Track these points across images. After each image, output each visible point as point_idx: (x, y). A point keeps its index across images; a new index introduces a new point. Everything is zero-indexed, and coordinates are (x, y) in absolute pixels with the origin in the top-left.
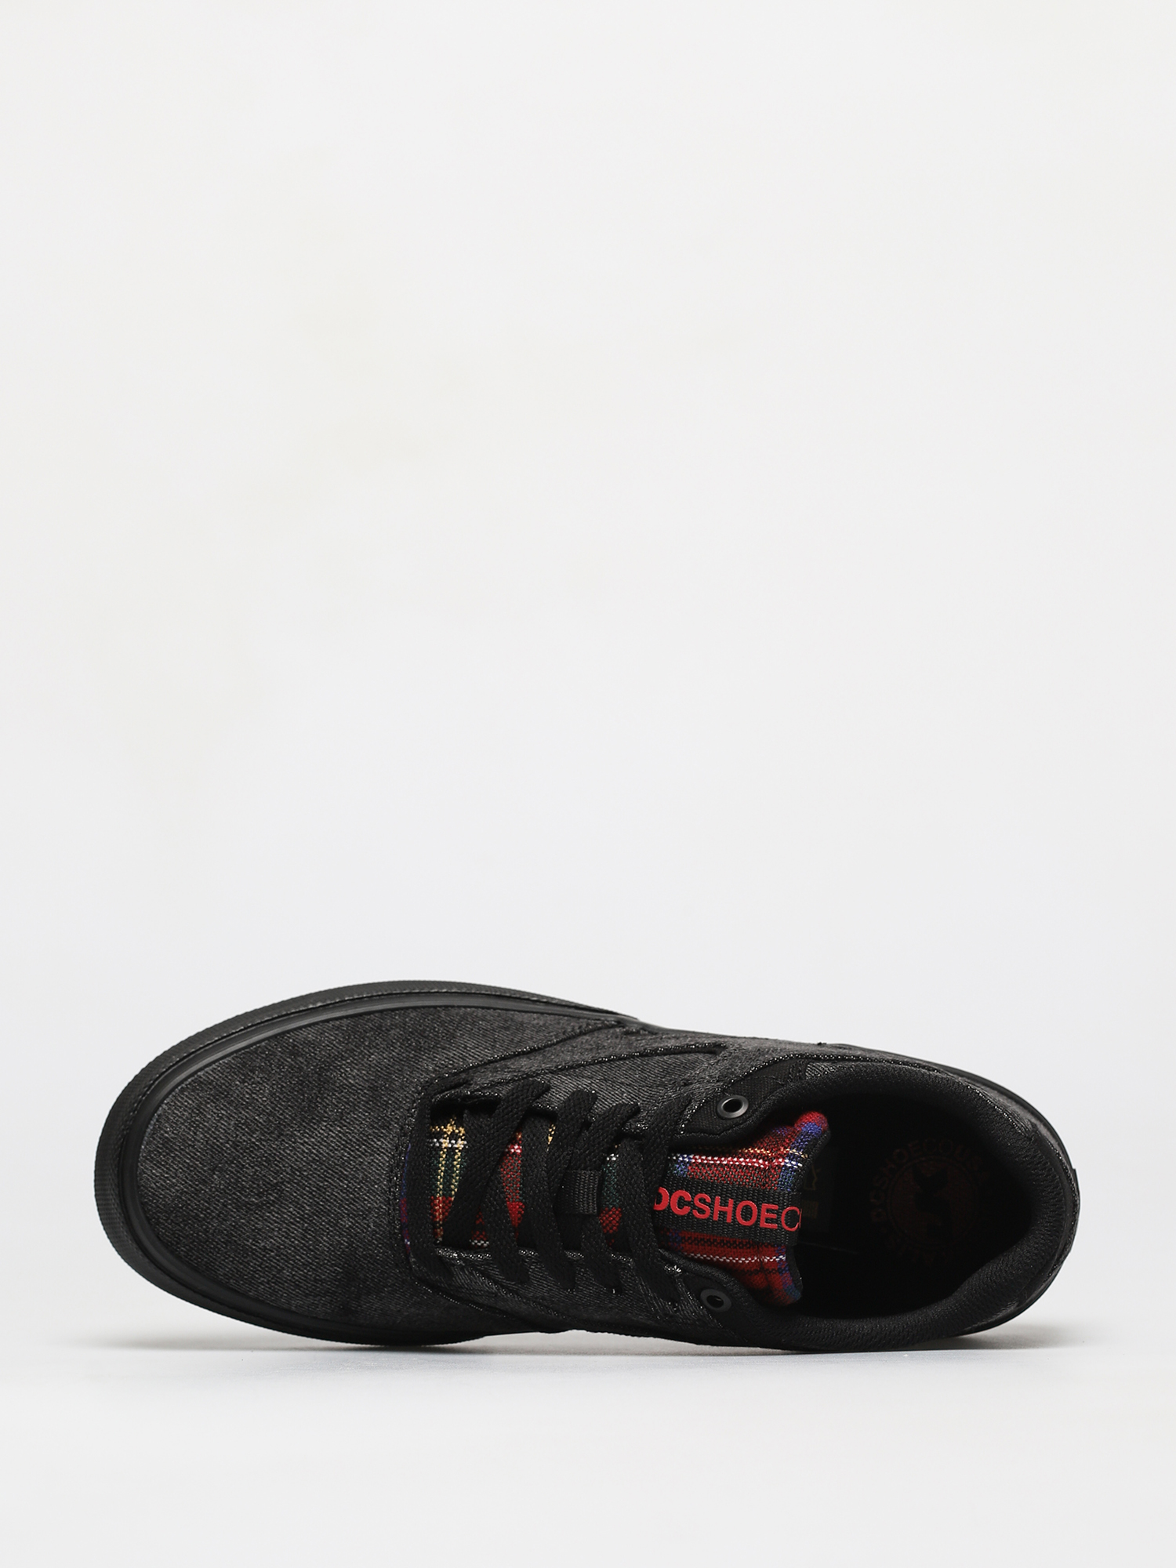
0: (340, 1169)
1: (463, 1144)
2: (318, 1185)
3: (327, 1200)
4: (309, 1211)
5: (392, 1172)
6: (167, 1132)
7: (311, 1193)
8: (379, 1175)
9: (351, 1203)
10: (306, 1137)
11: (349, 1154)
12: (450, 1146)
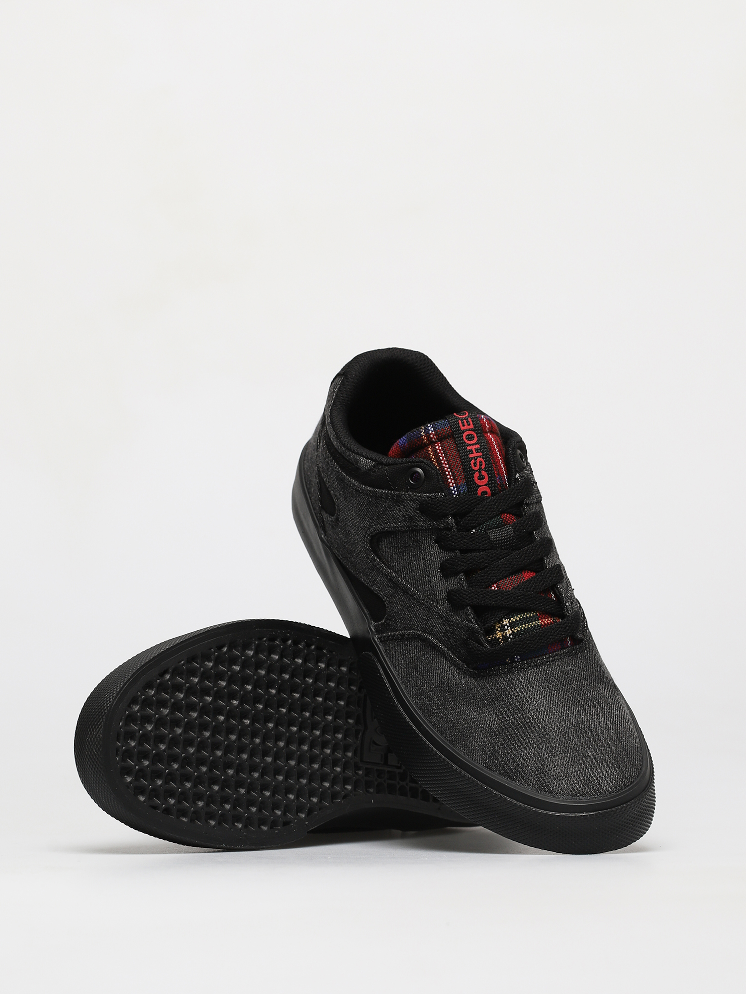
0: (547, 698)
1: (505, 620)
2: (562, 707)
3: (568, 700)
4: (578, 707)
5: (536, 665)
6: (580, 787)
7: (569, 709)
8: (541, 673)
9: (563, 685)
10: (540, 721)
11: (537, 695)
12: (509, 628)
